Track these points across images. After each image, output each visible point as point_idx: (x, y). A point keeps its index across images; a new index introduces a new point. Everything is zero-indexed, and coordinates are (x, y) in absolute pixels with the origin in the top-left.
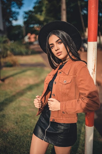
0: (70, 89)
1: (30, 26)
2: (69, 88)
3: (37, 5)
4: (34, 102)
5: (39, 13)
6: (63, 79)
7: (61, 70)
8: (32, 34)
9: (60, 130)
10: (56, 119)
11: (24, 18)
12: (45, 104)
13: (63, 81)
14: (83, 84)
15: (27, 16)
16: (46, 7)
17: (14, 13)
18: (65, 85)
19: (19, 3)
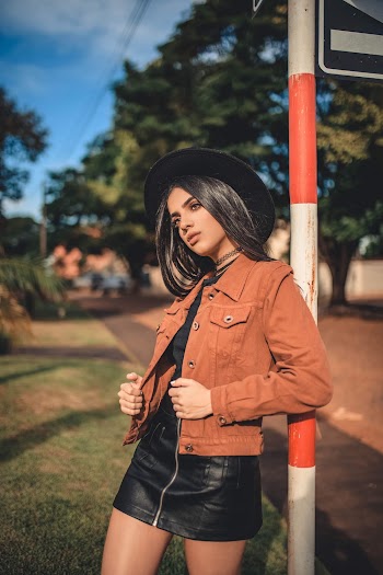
0: (243, 343)
1: (63, 222)
2: (241, 341)
3: (96, 152)
4: (119, 394)
5: (102, 180)
6: (222, 311)
7: (216, 286)
8: (69, 250)
9: (211, 483)
10: (197, 445)
11: (46, 194)
12: (153, 404)
13: (222, 319)
14: (284, 331)
15: (57, 185)
16: (128, 160)
17: (13, 173)
18: (226, 331)
19: (31, 141)
